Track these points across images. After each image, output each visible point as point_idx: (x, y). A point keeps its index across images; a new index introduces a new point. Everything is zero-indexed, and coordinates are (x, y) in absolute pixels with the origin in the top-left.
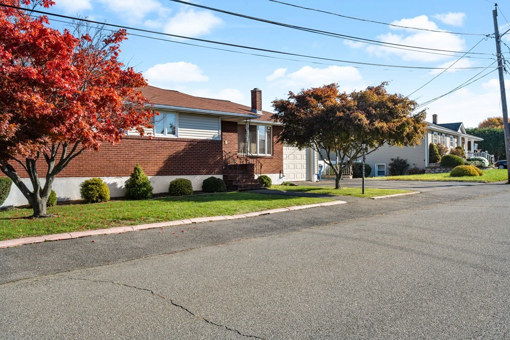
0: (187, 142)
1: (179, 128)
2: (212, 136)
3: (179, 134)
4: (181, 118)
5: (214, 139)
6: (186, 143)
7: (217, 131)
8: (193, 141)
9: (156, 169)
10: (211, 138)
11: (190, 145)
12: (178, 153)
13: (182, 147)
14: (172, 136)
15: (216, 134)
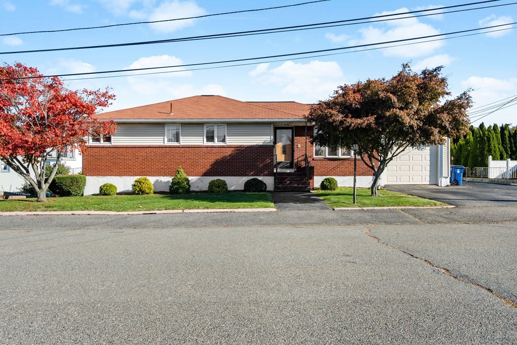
0: (235, 148)
1: (228, 136)
2: (263, 141)
3: (227, 141)
4: (228, 128)
5: (265, 144)
6: (233, 149)
7: (269, 137)
8: (241, 147)
9: (204, 170)
10: (261, 144)
11: (237, 150)
12: (224, 158)
13: (229, 152)
14: (222, 144)
15: (267, 139)
